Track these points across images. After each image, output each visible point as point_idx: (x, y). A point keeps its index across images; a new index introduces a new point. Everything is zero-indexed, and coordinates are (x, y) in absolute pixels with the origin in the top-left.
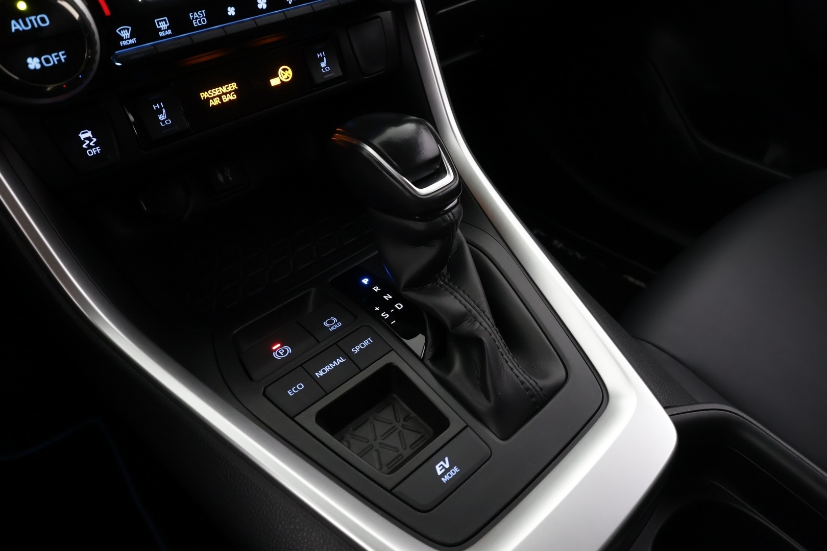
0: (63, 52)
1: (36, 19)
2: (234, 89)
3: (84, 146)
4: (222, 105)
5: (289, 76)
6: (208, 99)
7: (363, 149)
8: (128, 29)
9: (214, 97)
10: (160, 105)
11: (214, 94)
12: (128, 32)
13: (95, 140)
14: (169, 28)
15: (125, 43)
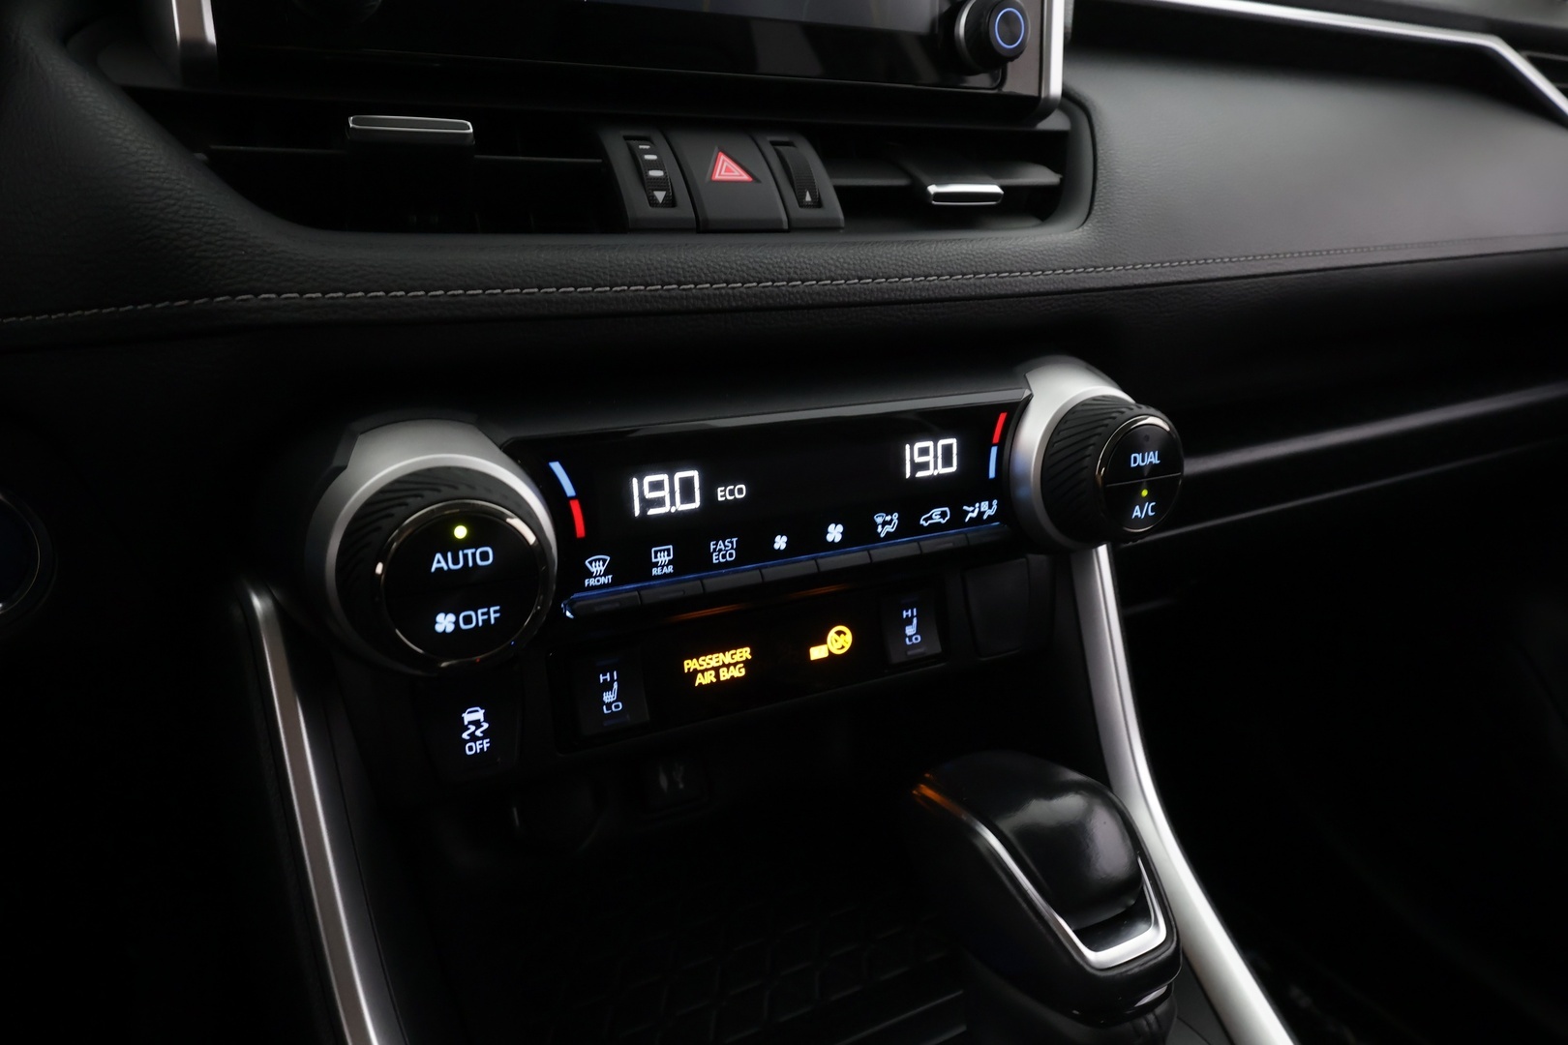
0: (497, 608)
1: (474, 555)
2: (744, 659)
3: (465, 736)
4: (718, 686)
5: (845, 645)
6: (696, 671)
7: (978, 835)
8: (604, 561)
9: (707, 670)
10: (612, 676)
11: (708, 664)
12: (603, 565)
13: (486, 726)
14: (670, 562)
15: (592, 582)
